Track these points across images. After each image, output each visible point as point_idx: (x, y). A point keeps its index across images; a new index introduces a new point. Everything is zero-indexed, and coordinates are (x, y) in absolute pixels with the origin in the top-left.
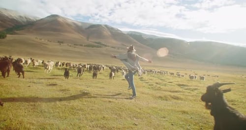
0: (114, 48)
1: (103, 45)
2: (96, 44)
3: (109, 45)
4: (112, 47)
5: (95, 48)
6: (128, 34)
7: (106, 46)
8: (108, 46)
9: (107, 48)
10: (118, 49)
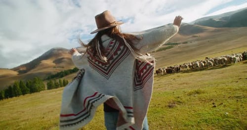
0: (186, 43)
1: (174, 44)
2: (167, 46)
3: (180, 42)
4: (184, 43)
5: (167, 50)
6: (195, 24)
7: (177, 44)
8: (179, 44)
9: (179, 45)
10: (191, 42)
